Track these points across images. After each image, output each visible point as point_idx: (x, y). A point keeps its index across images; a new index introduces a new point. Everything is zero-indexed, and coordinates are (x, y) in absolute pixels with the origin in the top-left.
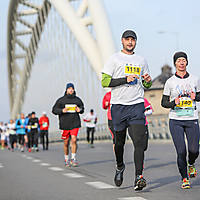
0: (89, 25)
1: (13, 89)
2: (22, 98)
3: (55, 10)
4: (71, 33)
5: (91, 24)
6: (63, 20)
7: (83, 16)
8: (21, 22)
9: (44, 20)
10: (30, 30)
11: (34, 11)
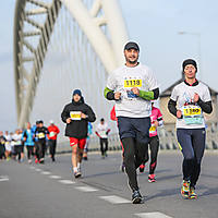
0: (103, 25)
1: (21, 96)
2: (31, 104)
3: (66, 8)
4: (83, 34)
5: (105, 24)
6: (74, 20)
7: (96, 16)
8: (29, 22)
9: (54, 20)
10: (38, 30)
11: (43, 9)
